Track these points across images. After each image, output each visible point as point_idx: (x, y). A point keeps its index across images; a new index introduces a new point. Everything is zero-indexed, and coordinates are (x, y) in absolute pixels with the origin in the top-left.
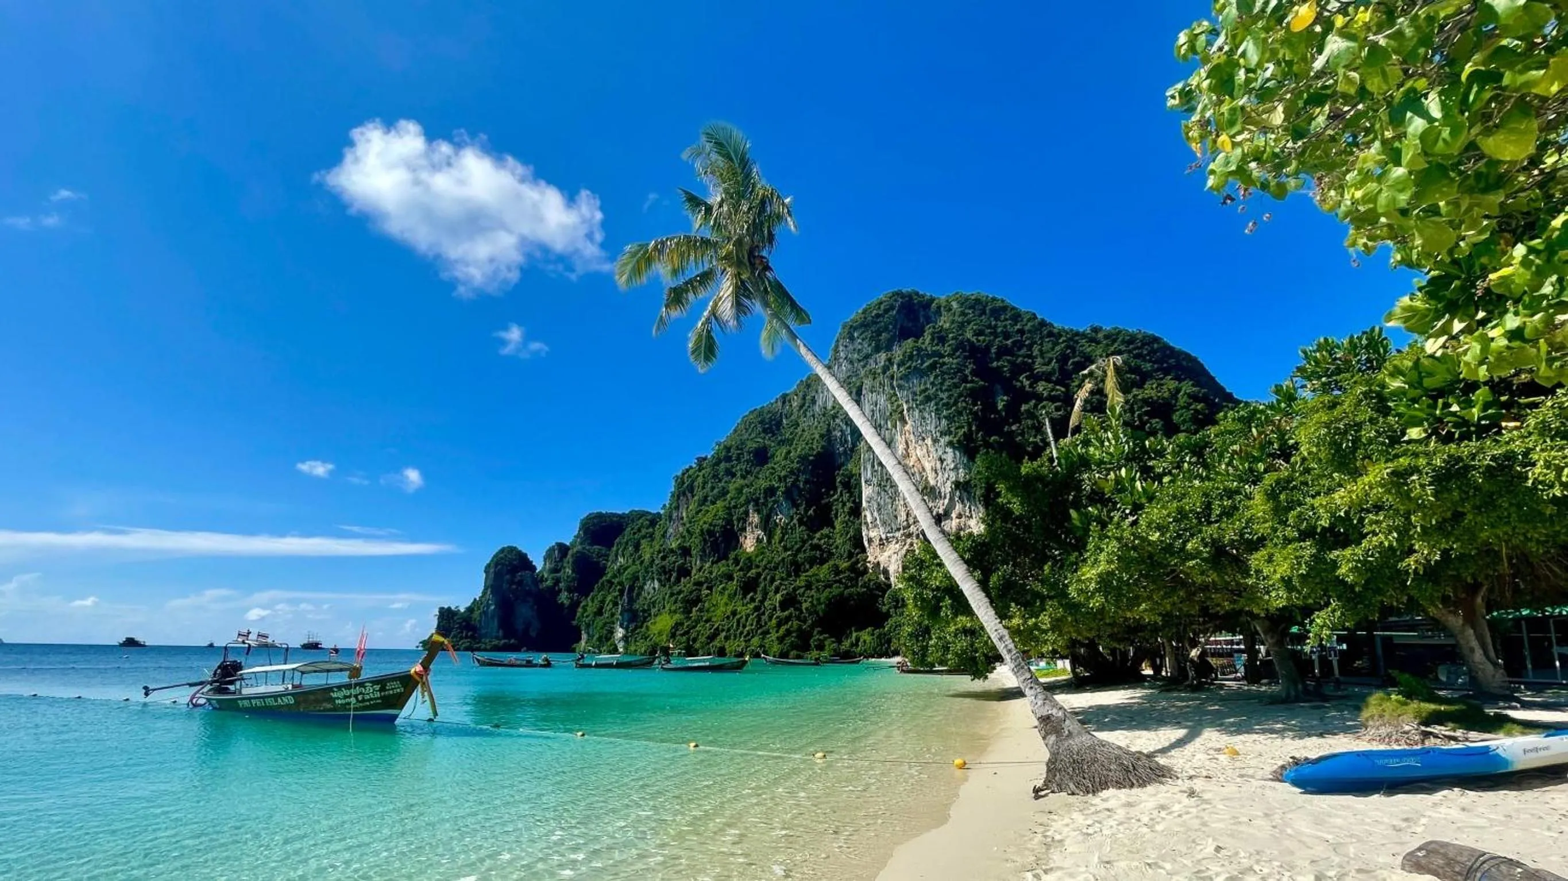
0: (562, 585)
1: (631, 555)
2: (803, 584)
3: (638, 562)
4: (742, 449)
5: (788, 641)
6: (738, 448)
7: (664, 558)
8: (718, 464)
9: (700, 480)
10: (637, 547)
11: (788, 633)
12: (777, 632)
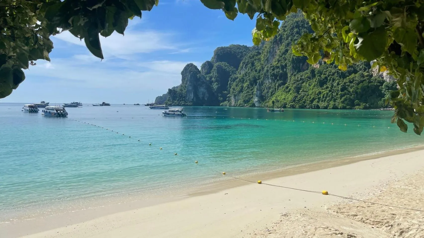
0: (213, 79)
1: (250, 68)
2: (348, 81)
3: (254, 70)
4: (304, 22)
5: (346, 102)
6: (302, 22)
7: (273, 70)
8: (293, 29)
9: (285, 36)
10: (253, 64)
11: (346, 100)
12: (341, 99)
